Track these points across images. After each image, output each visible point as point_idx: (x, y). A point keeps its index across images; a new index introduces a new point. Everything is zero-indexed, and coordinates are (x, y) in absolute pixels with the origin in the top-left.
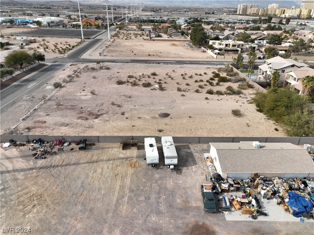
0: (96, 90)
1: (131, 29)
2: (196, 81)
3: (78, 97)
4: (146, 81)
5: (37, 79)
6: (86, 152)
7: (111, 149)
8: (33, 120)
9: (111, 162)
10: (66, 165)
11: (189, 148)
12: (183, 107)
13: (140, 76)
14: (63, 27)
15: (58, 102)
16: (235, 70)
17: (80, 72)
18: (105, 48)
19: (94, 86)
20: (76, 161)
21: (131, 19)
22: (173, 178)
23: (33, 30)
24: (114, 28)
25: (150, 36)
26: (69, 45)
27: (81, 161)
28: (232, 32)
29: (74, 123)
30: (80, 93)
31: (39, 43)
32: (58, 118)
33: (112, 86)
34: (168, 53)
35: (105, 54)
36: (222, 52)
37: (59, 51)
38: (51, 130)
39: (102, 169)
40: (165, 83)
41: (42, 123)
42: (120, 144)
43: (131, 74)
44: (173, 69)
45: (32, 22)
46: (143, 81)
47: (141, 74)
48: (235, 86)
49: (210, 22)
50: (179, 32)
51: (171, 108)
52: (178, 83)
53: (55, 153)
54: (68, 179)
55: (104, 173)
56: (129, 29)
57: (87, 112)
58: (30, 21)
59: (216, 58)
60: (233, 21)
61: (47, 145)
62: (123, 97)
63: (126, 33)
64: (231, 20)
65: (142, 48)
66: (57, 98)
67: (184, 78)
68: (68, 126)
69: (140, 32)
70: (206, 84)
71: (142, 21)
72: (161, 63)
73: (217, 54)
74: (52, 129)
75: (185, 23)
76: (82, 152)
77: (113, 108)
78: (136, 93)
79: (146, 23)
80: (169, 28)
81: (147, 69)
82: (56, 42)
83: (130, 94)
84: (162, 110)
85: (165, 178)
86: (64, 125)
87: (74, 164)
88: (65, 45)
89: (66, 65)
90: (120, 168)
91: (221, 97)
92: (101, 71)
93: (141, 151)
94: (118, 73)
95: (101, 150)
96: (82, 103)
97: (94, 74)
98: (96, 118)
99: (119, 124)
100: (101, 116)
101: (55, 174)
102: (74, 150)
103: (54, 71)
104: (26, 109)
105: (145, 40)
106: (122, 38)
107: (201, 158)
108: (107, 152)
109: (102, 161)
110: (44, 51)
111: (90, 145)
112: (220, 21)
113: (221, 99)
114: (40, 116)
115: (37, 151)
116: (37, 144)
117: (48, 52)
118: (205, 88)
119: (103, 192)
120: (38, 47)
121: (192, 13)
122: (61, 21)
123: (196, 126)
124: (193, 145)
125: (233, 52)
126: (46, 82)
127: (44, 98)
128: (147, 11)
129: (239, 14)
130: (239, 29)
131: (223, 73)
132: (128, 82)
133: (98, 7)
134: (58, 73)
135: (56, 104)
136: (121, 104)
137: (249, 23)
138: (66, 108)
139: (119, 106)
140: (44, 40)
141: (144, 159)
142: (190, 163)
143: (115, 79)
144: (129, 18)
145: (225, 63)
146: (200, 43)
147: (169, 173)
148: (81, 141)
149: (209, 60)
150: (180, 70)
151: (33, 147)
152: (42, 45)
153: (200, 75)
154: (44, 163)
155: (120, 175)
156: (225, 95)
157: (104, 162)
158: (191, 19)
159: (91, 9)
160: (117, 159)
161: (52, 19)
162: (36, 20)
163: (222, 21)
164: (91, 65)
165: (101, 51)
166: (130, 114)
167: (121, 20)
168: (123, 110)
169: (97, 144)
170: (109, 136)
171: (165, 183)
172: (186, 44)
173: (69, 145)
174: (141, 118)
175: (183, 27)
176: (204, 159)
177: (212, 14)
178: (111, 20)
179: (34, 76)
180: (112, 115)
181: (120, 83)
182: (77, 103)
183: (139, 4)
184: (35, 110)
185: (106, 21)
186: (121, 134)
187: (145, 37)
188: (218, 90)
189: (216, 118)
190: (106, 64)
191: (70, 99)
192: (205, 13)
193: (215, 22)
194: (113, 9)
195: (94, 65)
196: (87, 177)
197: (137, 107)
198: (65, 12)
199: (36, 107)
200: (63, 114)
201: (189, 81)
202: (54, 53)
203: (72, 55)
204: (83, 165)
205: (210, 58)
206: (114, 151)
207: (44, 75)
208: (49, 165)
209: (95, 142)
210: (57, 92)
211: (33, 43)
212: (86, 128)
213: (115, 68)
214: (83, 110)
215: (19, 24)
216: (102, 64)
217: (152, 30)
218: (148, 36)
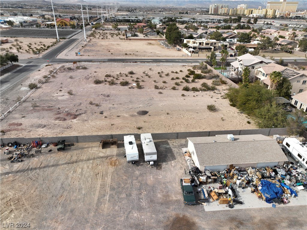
0: (74, 90)
1: (107, 29)
2: (173, 79)
3: (54, 98)
4: (123, 79)
5: (11, 81)
6: (65, 153)
7: (90, 149)
8: (7, 123)
9: (91, 161)
10: (44, 167)
11: (168, 144)
12: (161, 104)
13: (117, 75)
14: (37, 26)
15: (34, 103)
16: (209, 67)
17: (56, 73)
18: (81, 48)
19: (72, 86)
20: (54, 162)
21: (106, 19)
22: (153, 173)
23: (4, 30)
24: (90, 27)
25: (126, 35)
26: (44, 45)
27: (60, 162)
28: (205, 31)
29: (52, 124)
30: (57, 93)
31: (12, 44)
32: (34, 119)
33: (90, 86)
34: (145, 52)
35: (81, 54)
36: (196, 50)
37: (33, 51)
38: (27, 132)
39: (82, 169)
40: (143, 81)
41: (18, 126)
42: (99, 143)
43: (108, 73)
44: (150, 68)
45: (3, 22)
46: (121, 80)
47: (118, 73)
48: (209, 82)
49: (184, 21)
50: (154, 31)
51: (149, 106)
52: (155, 81)
53: (33, 156)
54: (47, 182)
55: (84, 173)
56: (105, 29)
57: (65, 113)
58: (1, 20)
59: (190, 56)
60: (206, 20)
61: (23, 148)
62: (101, 97)
63: (103, 32)
64: (204, 20)
65: (119, 48)
66: (33, 99)
67: (161, 76)
68: (46, 128)
69: (116, 32)
70: (182, 81)
71: (118, 20)
72: (138, 62)
73: (192, 52)
74: (28, 131)
75: (161, 22)
76: (61, 153)
77: (92, 108)
78: (114, 92)
79: (121, 23)
80: (145, 27)
81: (125, 67)
82: (30, 43)
83: (109, 93)
84: (140, 108)
85: (145, 174)
87: (53, 166)
88: (39, 45)
89: (41, 66)
90: (100, 167)
91: (197, 93)
92: (78, 71)
93: (121, 149)
94: (95, 72)
95: (80, 150)
96: (59, 104)
97: (71, 74)
98: (75, 118)
99: (98, 123)
100: (79, 116)
101: (33, 177)
102: (52, 151)
103: (28, 72)
105: (122, 39)
106: (98, 38)
107: (180, 152)
108: (86, 151)
109: (82, 161)
110: (17, 52)
111: (69, 145)
112: (193, 20)
113: (197, 96)
114: (15, 118)
115: (13, 155)
116: (12, 147)
117: (21, 53)
118: (181, 85)
119: (83, 192)
120: (11, 48)
121: (167, 12)
122: (34, 21)
123: (174, 122)
124: (172, 141)
125: (207, 50)
126: (21, 83)
127: (19, 99)
128: (123, 11)
130: (212, 28)
131: (198, 70)
132: (106, 81)
133: (72, 6)
134: (33, 74)
135: (32, 106)
136: (100, 103)
137: (221, 23)
138: (42, 109)
139: (97, 105)
140: (16, 40)
141: (124, 156)
142: (169, 158)
143: (93, 78)
144: (105, 18)
145: (199, 61)
146: (175, 42)
147: (149, 169)
148: (59, 142)
149: (184, 58)
150: (157, 68)
151: (8, 150)
152: (15, 46)
153: (177, 73)
154: (21, 166)
155: (101, 174)
156: (201, 91)
157: (84, 162)
158: (165, 18)
159: (66, 9)
160: (97, 159)
161: (24, 19)
162: (8, 20)
163: (195, 20)
164: (67, 65)
165: (77, 51)
166: (109, 113)
167: (97, 20)
168: (101, 109)
169: (76, 144)
170: (89, 136)
171: (145, 179)
172: (161, 43)
173: (47, 147)
174: (120, 116)
175: (158, 26)
176: (182, 154)
177: (186, 13)
178: (87, 20)
179: (7, 77)
180: (90, 114)
181: (98, 82)
182: (54, 103)
183: (114, 4)
184: (9, 112)
185: (81, 20)
186: (101, 133)
187: (122, 37)
188: (194, 87)
189: (192, 113)
190: (83, 64)
191: (47, 100)
192: (179, 13)
193: (189, 21)
194: (88, 9)
195: (71, 65)
196: (67, 178)
197: (115, 106)
198: (38, 11)
199: (11, 109)
200: (40, 116)
201: (166, 79)
202: (28, 54)
203: (47, 55)
204: (62, 166)
205: (185, 56)
206: (93, 150)
207: (18, 76)
208: (26, 168)
209: (74, 142)
210: (32, 93)
211: (5, 44)
212: (64, 129)
213: (93, 68)
214: (61, 111)
216: (78, 64)
217: (128, 29)
218: (124, 36)
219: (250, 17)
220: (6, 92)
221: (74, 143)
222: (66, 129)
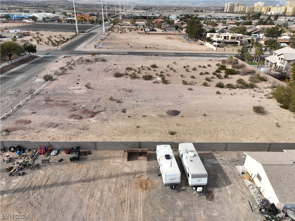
0: (92, 83)
1: (125, 24)
2: (201, 74)
3: (71, 91)
4: (146, 73)
5: (26, 71)
6: (80, 164)
7: (112, 160)
8: (15, 119)
9: (114, 180)
10: (51, 186)
11: (214, 158)
12: (193, 103)
13: (139, 68)
14: (58, 22)
15: (47, 96)
16: (240, 62)
17: (74, 64)
18: (100, 41)
19: (90, 79)
20: (65, 178)
21: (124, 16)
22: (203, 206)
23: (28, 24)
24: (108, 23)
25: (145, 30)
26: (64, 38)
27: (73, 179)
28: (225, 27)
29: (66, 123)
30: (74, 86)
31: (32, 36)
32: (46, 116)
33: (109, 79)
34: (165, 45)
35: (100, 47)
36: (220, 44)
37: (53, 43)
38: (36, 133)
39: (102, 192)
40: (168, 75)
41: (26, 124)
42: (123, 152)
43: (129, 66)
44: (174, 61)
45: (28, 17)
46: (143, 73)
47: (140, 66)
48: (246, 79)
49: (201, 18)
50: (173, 27)
51: (180, 104)
52: (182, 76)
53: (38, 166)
54: (52, 211)
55: (104, 198)
56: (123, 24)
57: (81, 109)
58: (25, 16)
59: (215, 50)
60: (223, 17)
61: (28, 154)
62: (122, 92)
63: (121, 27)
64: (220, 17)
65: (138, 41)
66: (47, 92)
67: (187, 71)
68: (58, 127)
69: (134, 27)
70: (213, 77)
71: (135, 17)
72: (160, 55)
73: (216, 46)
74: (37, 131)
75: (177, 19)
76: (74, 164)
77: (112, 105)
78: (137, 87)
79: (139, 20)
80: (163, 23)
81: (146, 61)
82: (50, 35)
83: (131, 88)
84: (169, 106)
85: (191, 206)
86: (53, 126)
87: (63, 184)
88: (59, 38)
89: (59, 57)
90: (126, 189)
91: (233, 91)
92: (96, 63)
93: (153, 162)
94: (115, 65)
96: (75, 98)
97: (89, 66)
98: (92, 116)
99: (120, 124)
100: (98, 114)
101: (34, 202)
102: (63, 161)
103: (45, 63)
104: (8, 105)
105: (140, 33)
106: (117, 32)
107: (234, 173)
108: (107, 163)
109: (101, 178)
110: (37, 44)
111: (85, 153)
112: (211, 17)
113: (235, 94)
114: (24, 114)
115: (14, 164)
116: (15, 153)
117: (41, 44)
118: (213, 81)
120: (31, 40)
121: (182, 11)
122: (56, 17)
123: (215, 126)
124: (218, 153)
125: (233, 45)
126: (36, 74)
127: (31, 92)
128: (139, 9)
129: (226, 12)
130: (231, 24)
131: (228, 65)
132: (127, 74)
133: (92, 6)
134: (50, 65)
135: (45, 100)
136: (121, 99)
137: (239, 20)
138: (56, 104)
139: (118, 102)
140: (38, 33)
141: (158, 175)
142: (220, 181)
143: (112, 71)
144: (122, 15)
145: (226, 55)
146: (197, 36)
147: (195, 198)
148: (72, 149)
149: (209, 53)
150: (181, 62)
151: (9, 157)
152: (35, 38)
153: (204, 67)
154: (21, 182)
155: (127, 203)
156: (238, 89)
157: (104, 180)
158: (182, 15)
159: (86, 8)
160: (121, 176)
161: (47, 15)
162: (32, 16)
164: (86, 57)
165: (96, 43)
166: (132, 112)
167: (115, 17)
168: (123, 106)
169: (94, 152)
170: (110, 142)
171: (193, 216)
172: (182, 37)
173: (57, 154)
174: (146, 116)
175: (176, 22)
176: (238, 176)
177: (201, 12)
178: (106, 16)
179: (23, 68)
180: (111, 112)
181: (118, 76)
182: (69, 98)
183: (130, 3)
184: (19, 106)
185: (100, 17)
186: (124, 139)
187: (140, 31)
188: (229, 83)
189: (235, 116)
191: (62, 94)
192: (194, 11)
193: (206, 18)
195: (89, 57)
196: (80, 207)
197: (139, 103)
198: (61, 10)
199: (21, 102)
200: (53, 112)
201: (193, 73)
202: (47, 46)
204: (75, 185)
205: (210, 51)
206: (116, 162)
207: (35, 67)
208: (27, 186)
209: (92, 149)
210: (47, 85)
211: (26, 36)
213: (112, 60)
214: (77, 107)
215: (15, 19)
216: (97, 56)
217: (146, 25)
218: (143, 31)
219: (269, 15)
220: (19, 83)
221: (92, 151)
222: (82, 131)
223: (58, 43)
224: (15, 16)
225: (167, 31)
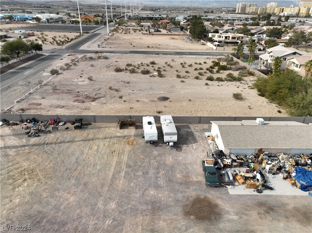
0: (94, 77)
1: (130, 25)
2: (196, 69)
3: (75, 82)
4: (144, 69)
5: (34, 67)
6: (82, 131)
7: (107, 129)
8: (27, 102)
9: (108, 140)
10: (60, 143)
11: (189, 128)
12: (183, 92)
14: (63, 23)
17: (78, 61)
18: (103, 41)
19: (92, 73)
20: (71, 139)
23: (31, 25)
24: (113, 24)
25: (149, 31)
26: (68, 38)
27: (76, 139)
28: (231, 28)
29: (71, 105)
30: (77, 79)
31: (37, 36)
32: (53, 100)
33: (110, 73)
34: (167, 45)
35: (103, 46)
36: (222, 44)
38: (46, 111)
40: (164, 70)
41: (37, 105)
42: (117, 124)
43: (130, 63)
44: (172, 59)
45: (31, 18)
46: (142, 69)
47: (140, 63)
48: (236, 74)
49: (209, 19)
50: (178, 27)
51: (170, 93)
52: (177, 71)
53: (49, 132)
54: (62, 156)
56: (128, 25)
57: (84, 96)
58: (29, 17)
59: (215, 49)
61: (41, 124)
62: (121, 83)
63: (125, 28)
64: (230, 18)
65: (141, 41)
66: (54, 84)
67: (183, 67)
68: (64, 108)
69: (139, 28)
70: (206, 72)
71: (141, 18)
72: (160, 54)
75: (184, 20)
76: (78, 131)
77: (111, 93)
78: (135, 79)
79: (145, 21)
80: (169, 23)
81: (146, 58)
82: (55, 36)
83: (129, 81)
84: (161, 94)
85: (164, 154)
86: (60, 107)
87: (69, 142)
88: (63, 38)
89: (64, 55)
90: (117, 145)
91: (222, 83)
92: (99, 60)
93: (139, 130)
94: (116, 62)
95: (97, 129)
96: (79, 88)
97: (92, 62)
98: (93, 101)
99: (117, 106)
100: (98, 99)
101: (48, 151)
102: (69, 129)
103: (51, 61)
104: (21, 93)
105: (144, 34)
106: (121, 33)
107: (202, 136)
108: (103, 131)
109: (98, 139)
110: (42, 43)
112: (219, 18)
113: (222, 85)
114: (35, 99)
115: (30, 130)
116: (30, 124)
117: (46, 44)
118: (205, 75)
119: (98, 168)
120: (36, 40)
121: (192, 12)
122: (60, 18)
123: (196, 108)
124: (193, 125)
125: (233, 45)
126: (43, 69)
127: (40, 82)
128: (146, 10)
129: (238, 13)
130: (238, 25)
131: (224, 63)
132: (127, 70)
133: (97, 6)
134: (55, 62)
135: (53, 89)
138: (62, 92)
139: (117, 91)
140: (42, 34)
141: (142, 137)
142: (190, 141)
143: (113, 67)
144: (128, 16)
147: (168, 150)
148: (76, 120)
149: (209, 52)
151: (26, 125)
152: (40, 38)
153: (200, 64)
154: (37, 141)
156: (226, 81)
157: (100, 140)
158: (190, 16)
159: (91, 8)
160: (113, 138)
161: (51, 16)
162: (35, 17)
163: (221, 18)
164: (89, 55)
165: (99, 43)
166: (128, 98)
167: (120, 18)
168: (120, 94)
169: (93, 124)
171: (164, 160)
172: (185, 38)
173: (64, 125)
175: (182, 23)
176: (205, 138)
177: (211, 13)
178: (111, 18)
179: (31, 65)
180: (109, 98)
181: (118, 71)
182: (74, 87)
183: (138, 4)
184: (30, 93)
185: (105, 18)
187: (144, 32)
188: (218, 77)
189: (216, 101)
190: (105, 54)
191: (67, 85)
192: (204, 12)
194: (112, 8)
195: (92, 55)
196: (82, 154)
197: (135, 92)
198: (65, 10)
199: (32, 90)
200: (59, 97)
201: (188, 69)
202: (52, 45)
203: (70, 46)
204: (78, 143)
207: (41, 64)
208: (42, 143)
209: (92, 122)
211: (31, 37)
212: (82, 110)
213: (114, 58)
214: (80, 94)
215: (18, 20)
216: (100, 54)
217: (151, 26)
218: (147, 31)
219: (281, 16)
220: (29, 76)
222: (84, 110)
223: (63, 43)
224: (18, 17)
225: (172, 32)
